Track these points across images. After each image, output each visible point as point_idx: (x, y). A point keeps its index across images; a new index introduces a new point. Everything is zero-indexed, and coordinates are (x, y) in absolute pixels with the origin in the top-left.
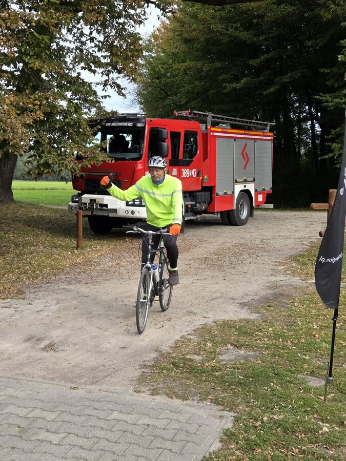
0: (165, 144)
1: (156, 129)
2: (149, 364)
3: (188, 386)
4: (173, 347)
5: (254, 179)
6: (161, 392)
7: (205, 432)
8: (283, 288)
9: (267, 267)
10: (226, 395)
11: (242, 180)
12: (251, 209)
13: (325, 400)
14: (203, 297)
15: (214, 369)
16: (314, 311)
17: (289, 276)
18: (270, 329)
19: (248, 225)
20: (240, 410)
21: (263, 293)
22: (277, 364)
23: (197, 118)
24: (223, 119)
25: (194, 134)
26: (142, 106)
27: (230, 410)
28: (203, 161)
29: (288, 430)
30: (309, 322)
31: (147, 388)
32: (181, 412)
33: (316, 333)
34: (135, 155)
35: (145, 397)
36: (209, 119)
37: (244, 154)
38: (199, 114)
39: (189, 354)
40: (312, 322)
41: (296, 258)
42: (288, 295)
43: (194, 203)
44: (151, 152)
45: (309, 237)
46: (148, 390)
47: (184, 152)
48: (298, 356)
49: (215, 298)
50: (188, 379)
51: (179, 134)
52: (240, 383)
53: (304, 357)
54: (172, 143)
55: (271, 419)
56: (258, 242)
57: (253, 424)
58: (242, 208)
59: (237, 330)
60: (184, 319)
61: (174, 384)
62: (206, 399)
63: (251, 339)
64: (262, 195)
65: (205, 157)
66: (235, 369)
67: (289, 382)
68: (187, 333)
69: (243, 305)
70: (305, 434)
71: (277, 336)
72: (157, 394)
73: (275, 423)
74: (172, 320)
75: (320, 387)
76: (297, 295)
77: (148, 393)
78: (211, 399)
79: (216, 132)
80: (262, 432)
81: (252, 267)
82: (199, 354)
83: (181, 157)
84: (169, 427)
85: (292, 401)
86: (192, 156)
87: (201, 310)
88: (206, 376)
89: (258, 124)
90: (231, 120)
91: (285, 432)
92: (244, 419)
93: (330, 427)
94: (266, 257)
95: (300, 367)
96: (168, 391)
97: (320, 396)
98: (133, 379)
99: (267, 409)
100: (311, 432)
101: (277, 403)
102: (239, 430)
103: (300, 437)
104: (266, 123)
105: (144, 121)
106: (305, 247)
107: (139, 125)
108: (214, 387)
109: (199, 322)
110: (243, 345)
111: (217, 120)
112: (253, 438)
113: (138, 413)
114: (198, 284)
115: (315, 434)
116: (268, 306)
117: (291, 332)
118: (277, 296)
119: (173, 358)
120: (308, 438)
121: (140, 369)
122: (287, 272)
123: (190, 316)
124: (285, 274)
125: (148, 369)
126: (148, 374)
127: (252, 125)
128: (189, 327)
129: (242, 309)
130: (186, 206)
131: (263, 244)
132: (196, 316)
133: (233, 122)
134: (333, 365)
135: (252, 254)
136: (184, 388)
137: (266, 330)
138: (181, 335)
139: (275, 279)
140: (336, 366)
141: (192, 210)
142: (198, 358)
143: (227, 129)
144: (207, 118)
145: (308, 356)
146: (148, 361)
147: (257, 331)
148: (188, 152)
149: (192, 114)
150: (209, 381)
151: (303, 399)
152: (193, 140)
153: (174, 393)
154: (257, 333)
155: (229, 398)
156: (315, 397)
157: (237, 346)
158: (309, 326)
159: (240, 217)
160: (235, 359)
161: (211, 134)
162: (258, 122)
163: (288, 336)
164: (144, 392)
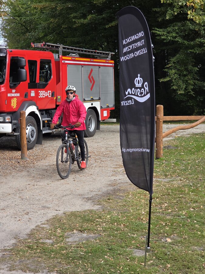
0: (24, 71)
1: (16, 58)
2: (9, 248)
3: (39, 262)
4: (29, 235)
5: (100, 98)
6: (17, 268)
8: (121, 185)
9: (109, 169)
11: (90, 99)
12: (98, 123)
14: (56, 194)
15: (62, 248)
16: (143, 201)
18: (108, 216)
19: (96, 136)
21: (105, 190)
22: (111, 242)
23: (50, 48)
24: (72, 49)
25: (49, 62)
26: (6, 39)
28: (57, 85)
30: (139, 210)
31: (6, 266)
33: (143, 218)
36: (61, 50)
37: (91, 77)
38: (52, 46)
39: (42, 239)
40: (141, 209)
42: (124, 190)
43: (50, 119)
44: (12, 77)
46: (7, 267)
47: (40, 76)
48: (128, 235)
49: (65, 195)
50: (39, 257)
51: (36, 62)
52: (81, 258)
53: (132, 235)
54: (30, 70)
56: (103, 150)
58: (90, 123)
59: (82, 218)
60: (39, 212)
61: (28, 262)
62: (52, 271)
63: (92, 225)
64: (106, 111)
65: (58, 81)
66: (77, 248)
67: (119, 254)
68: (41, 223)
69: (89, 199)
71: (113, 221)
72: (14, 270)
74: (29, 214)
75: (142, 256)
77: (6, 269)
78: (57, 271)
79: (67, 60)
81: (97, 169)
82: (50, 239)
83: (38, 81)
85: (120, 267)
86: (47, 80)
87: (54, 205)
88: (54, 254)
89: (101, 53)
90: (79, 50)
94: (109, 161)
95: (128, 243)
96: (23, 267)
97: (142, 263)
101: (109, 270)
104: (108, 53)
105: (5, 52)
108: (60, 261)
109: (51, 214)
110: (86, 230)
114: (52, 185)
116: (108, 199)
117: (124, 217)
118: (115, 191)
119: (28, 243)
123: (44, 210)
125: (7, 252)
126: (7, 256)
127: (96, 54)
128: (43, 218)
129: (87, 202)
130: (43, 122)
131: (107, 151)
132: (50, 210)
133: (81, 52)
134: (154, 240)
135: (98, 160)
136: (36, 264)
137: (104, 217)
138: (36, 225)
139: (115, 179)
140: (156, 241)
141: (48, 125)
142: (49, 241)
143: (75, 57)
144: (58, 49)
145: (135, 234)
146: (8, 246)
147: (97, 218)
148: (43, 77)
149: (46, 46)
150: (57, 258)
151: (128, 265)
152: (48, 67)
153: (28, 268)
154: (97, 220)
155: (71, 269)
156: (138, 263)
157: (81, 231)
158: (139, 212)
159: (89, 130)
160: (79, 241)
161: (63, 62)
162: (102, 52)
163: (122, 220)
164: (3, 269)
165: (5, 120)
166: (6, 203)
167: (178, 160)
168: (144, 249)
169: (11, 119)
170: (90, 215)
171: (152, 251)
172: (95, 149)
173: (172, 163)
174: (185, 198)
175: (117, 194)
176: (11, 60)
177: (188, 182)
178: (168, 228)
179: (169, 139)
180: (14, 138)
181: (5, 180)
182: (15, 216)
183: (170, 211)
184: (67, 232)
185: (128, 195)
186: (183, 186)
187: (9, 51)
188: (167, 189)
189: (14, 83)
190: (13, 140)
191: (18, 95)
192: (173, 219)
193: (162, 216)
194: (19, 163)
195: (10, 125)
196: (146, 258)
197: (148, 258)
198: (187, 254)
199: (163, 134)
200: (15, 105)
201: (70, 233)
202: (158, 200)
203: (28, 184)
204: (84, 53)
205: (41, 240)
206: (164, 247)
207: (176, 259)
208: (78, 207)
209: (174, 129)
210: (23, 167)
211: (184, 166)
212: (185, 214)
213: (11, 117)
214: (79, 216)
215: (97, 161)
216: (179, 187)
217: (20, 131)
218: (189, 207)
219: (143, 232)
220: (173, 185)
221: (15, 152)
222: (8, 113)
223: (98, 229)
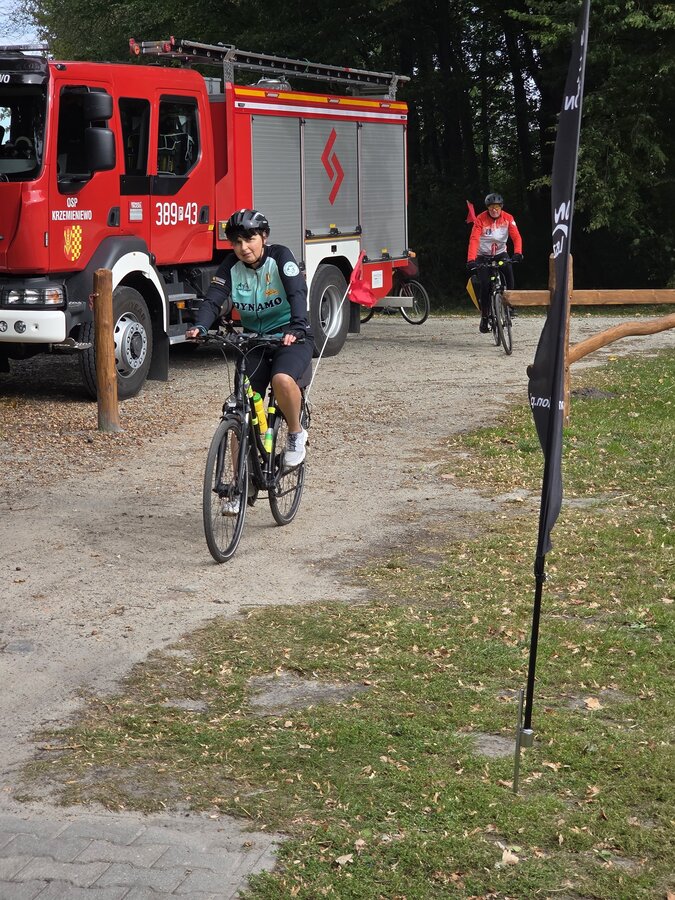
0: (105, 134)
1: (78, 91)
2: (59, 728)
3: (162, 777)
4: (126, 683)
5: (359, 228)
6: (86, 794)
7: (201, 888)
8: (431, 518)
9: (390, 465)
10: (261, 791)
11: (326, 232)
12: (353, 311)
13: (515, 789)
15: (236, 730)
16: (505, 572)
17: (447, 486)
18: (390, 624)
19: (345, 355)
20: (297, 826)
21: (377, 534)
22: (400, 710)
23: (194, 59)
24: (266, 63)
25: (189, 106)
27: (268, 831)
28: (216, 181)
29: (418, 866)
30: (492, 601)
31: (50, 788)
32: (140, 841)
33: (507, 628)
34: (20, 165)
35: (43, 813)
36: (229, 64)
37: (330, 159)
39: (169, 697)
40: (500, 601)
41: (471, 438)
42: (442, 537)
43: (194, 296)
44: (65, 157)
45: (508, 382)
46: (52, 794)
47: (160, 154)
48: (458, 687)
50: (162, 759)
51: (144, 105)
52: (302, 761)
53: (472, 687)
54: (127, 130)
55: (375, 843)
56: (369, 399)
57: (326, 858)
58: (328, 310)
59: (303, 629)
60: (159, 608)
61: (125, 774)
62: (206, 807)
63: (337, 651)
64: (381, 272)
65: (221, 169)
66: (288, 727)
67: (429, 750)
68: (167, 643)
69: (323, 565)
70: (458, 874)
71: (405, 640)
72: (76, 802)
73: (383, 852)
74: (126, 612)
75: (506, 758)
76: (467, 535)
77: (51, 800)
78: (220, 805)
79: (250, 100)
80: (348, 875)
81: (352, 465)
82: (197, 697)
83: (152, 169)
84: (106, 880)
85: (432, 795)
86: (183, 167)
87: (208, 583)
88: (210, 750)
89: (364, 77)
90: (290, 67)
91: (408, 872)
92: (306, 848)
93: (524, 854)
94: (390, 438)
95: (459, 714)
96: (105, 792)
97: (505, 779)
98: (12, 768)
99: (365, 819)
100: (475, 866)
101: (394, 804)
102: (291, 875)
103: (446, 881)
104: (387, 75)
105: (43, 70)
106: (496, 408)
107: (29, 80)
108: (232, 773)
109: (199, 613)
110: (314, 668)
111: (252, 67)
112: (324, 892)
113: (21, 854)
115: (484, 872)
116: (389, 567)
117: (444, 627)
118: (410, 539)
119: (125, 709)
120: (466, 883)
121: (33, 741)
122: (443, 476)
123: (175, 599)
124: (439, 479)
125: (54, 742)
126: (53, 754)
127: (348, 81)
128: (172, 627)
129: (318, 576)
130: (172, 305)
131: (384, 405)
132: (194, 599)
133: (298, 74)
134: (545, 702)
135: (353, 431)
136: (151, 781)
137: (377, 626)
138: (150, 649)
139: (411, 496)
140: (550, 705)
141: (188, 316)
142: (193, 706)
143: (279, 91)
144: (221, 60)
145: (482, 684)
146: (57, 720)
147: (354, 630)
148: (171, 156)
149: (180, 50)
150: (219, 762)
151: (461, 789)
152: (186, 123)
153: (123, 795)
154: (353, 635)
155: (269, 799)
156: (493, 782)
157: (299, 671)
158: (492, 609)
159: (322, 332)
160: (293, 704)
161: (236, 106)
162: (366, 72)
163: (436, 637)
164: (40, 799)
165: (44, 301)
166: (50, 577)
167: (619, 437)
168: (511, 734)
169: (65, 296)
170: (330, 620)
171: (539, 741)
172: (344, 398)
173: (601, 446)
174: (645, 563)
175: (420, 548)
176: (61, 98)
177: (655, 511)
178: (588, 664)
179: (589, 364)
180: (72, 360)
181: (44, 500)
182: (81, 621)
183: (595, 605)
184: (253, 674)
185: (455, 553)
186: (638, 523)
187: (56, 66)
188: (586, 534)
189: (74, 176)
190: (71, 365)
191: (87, 215)
192: (605, 633)
193: (567, 622)
194: (90, 441)
195: (60, 315)
196: (518, 766)
197: (523, 763)
198: (655, 753)
199: (572, 351)
200: (78, 251)
201: (264, 677)
202: (555, 569)
203: (120, 512)
204: (308, 75)
205: (167, 699)
206: (577, 726)
207: (619, 769)
208: (289, 590)
209: (607, 333)
210: (105, 456)
211: (639, 457)
212: (646, 616)
213: (64, 291)
214: (294, 622)
215: (351, 436)
216: (623, 526)
217: (92, 336)
218: (660, 594)
219: (506, 675)
220: (604, 520)
221: (78, 406)
222: (55, 277)
223: (358, 664)
